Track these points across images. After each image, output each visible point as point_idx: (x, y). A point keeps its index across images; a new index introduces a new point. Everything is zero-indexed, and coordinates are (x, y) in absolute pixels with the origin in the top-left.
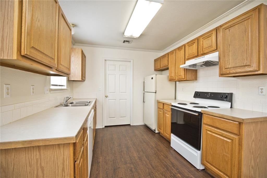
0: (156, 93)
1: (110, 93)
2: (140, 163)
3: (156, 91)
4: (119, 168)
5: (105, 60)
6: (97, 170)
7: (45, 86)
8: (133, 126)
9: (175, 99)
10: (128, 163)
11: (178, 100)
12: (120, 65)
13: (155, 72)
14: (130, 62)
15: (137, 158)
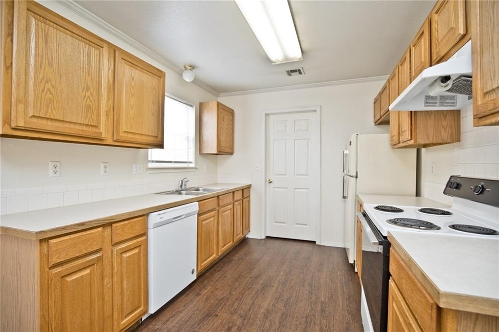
0: (357, 177)
1: (276, 174)
2: (258, 322)
3: (357, 173)
4: (217, 316)
5: (267, 115)
6: (184, 306)
7: (135, 163)
8: (320, 246)
9: (418, 194)
10: (238, 314)
11: (424, 197)
12: (295, 121)
13: (375, 127)
14: (315, 111)
15: (262, 310)
